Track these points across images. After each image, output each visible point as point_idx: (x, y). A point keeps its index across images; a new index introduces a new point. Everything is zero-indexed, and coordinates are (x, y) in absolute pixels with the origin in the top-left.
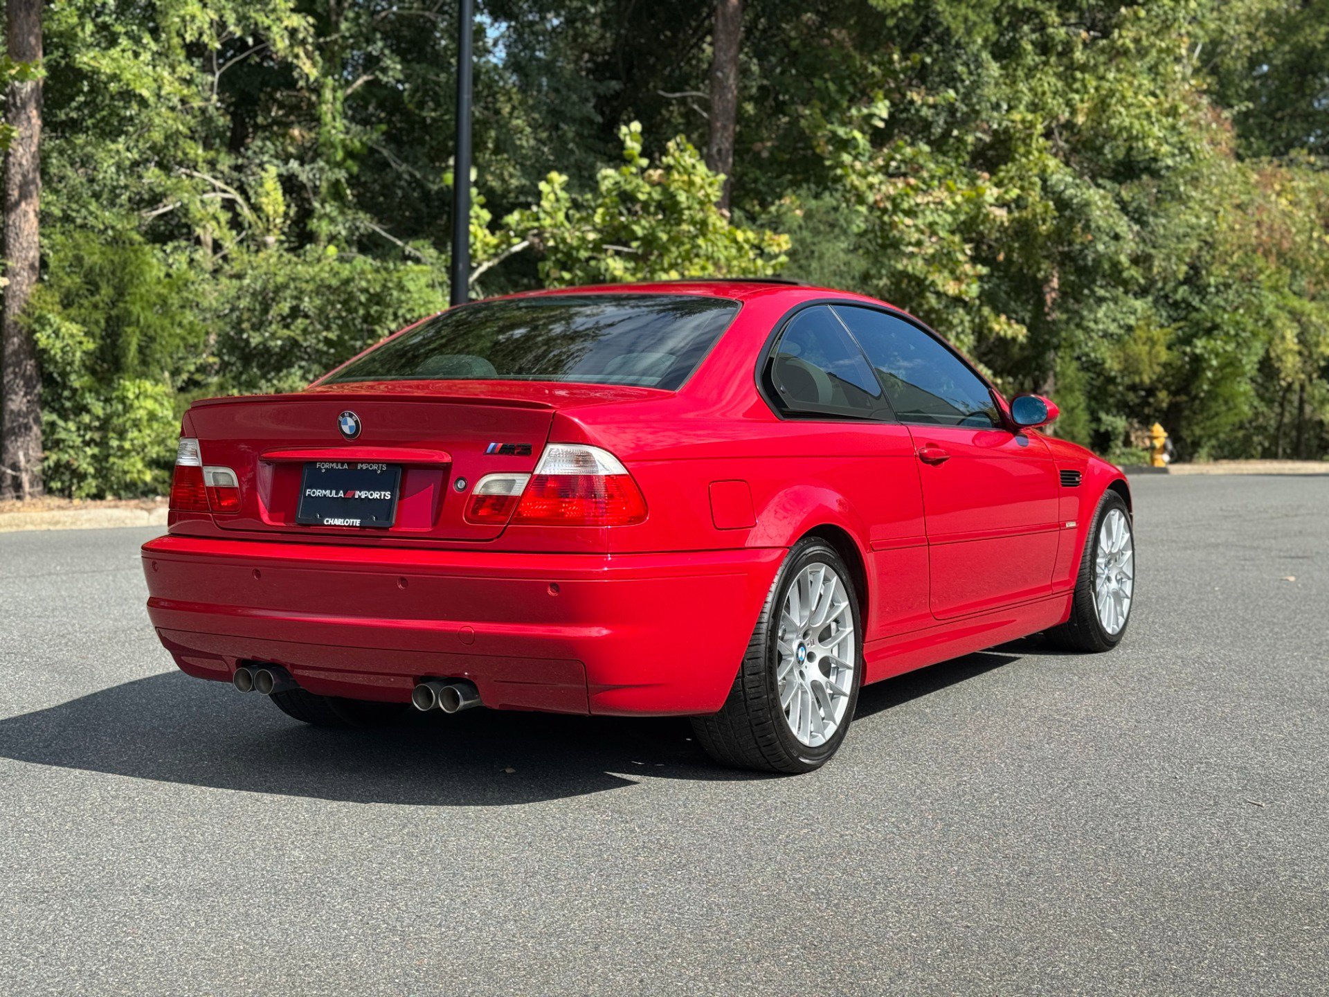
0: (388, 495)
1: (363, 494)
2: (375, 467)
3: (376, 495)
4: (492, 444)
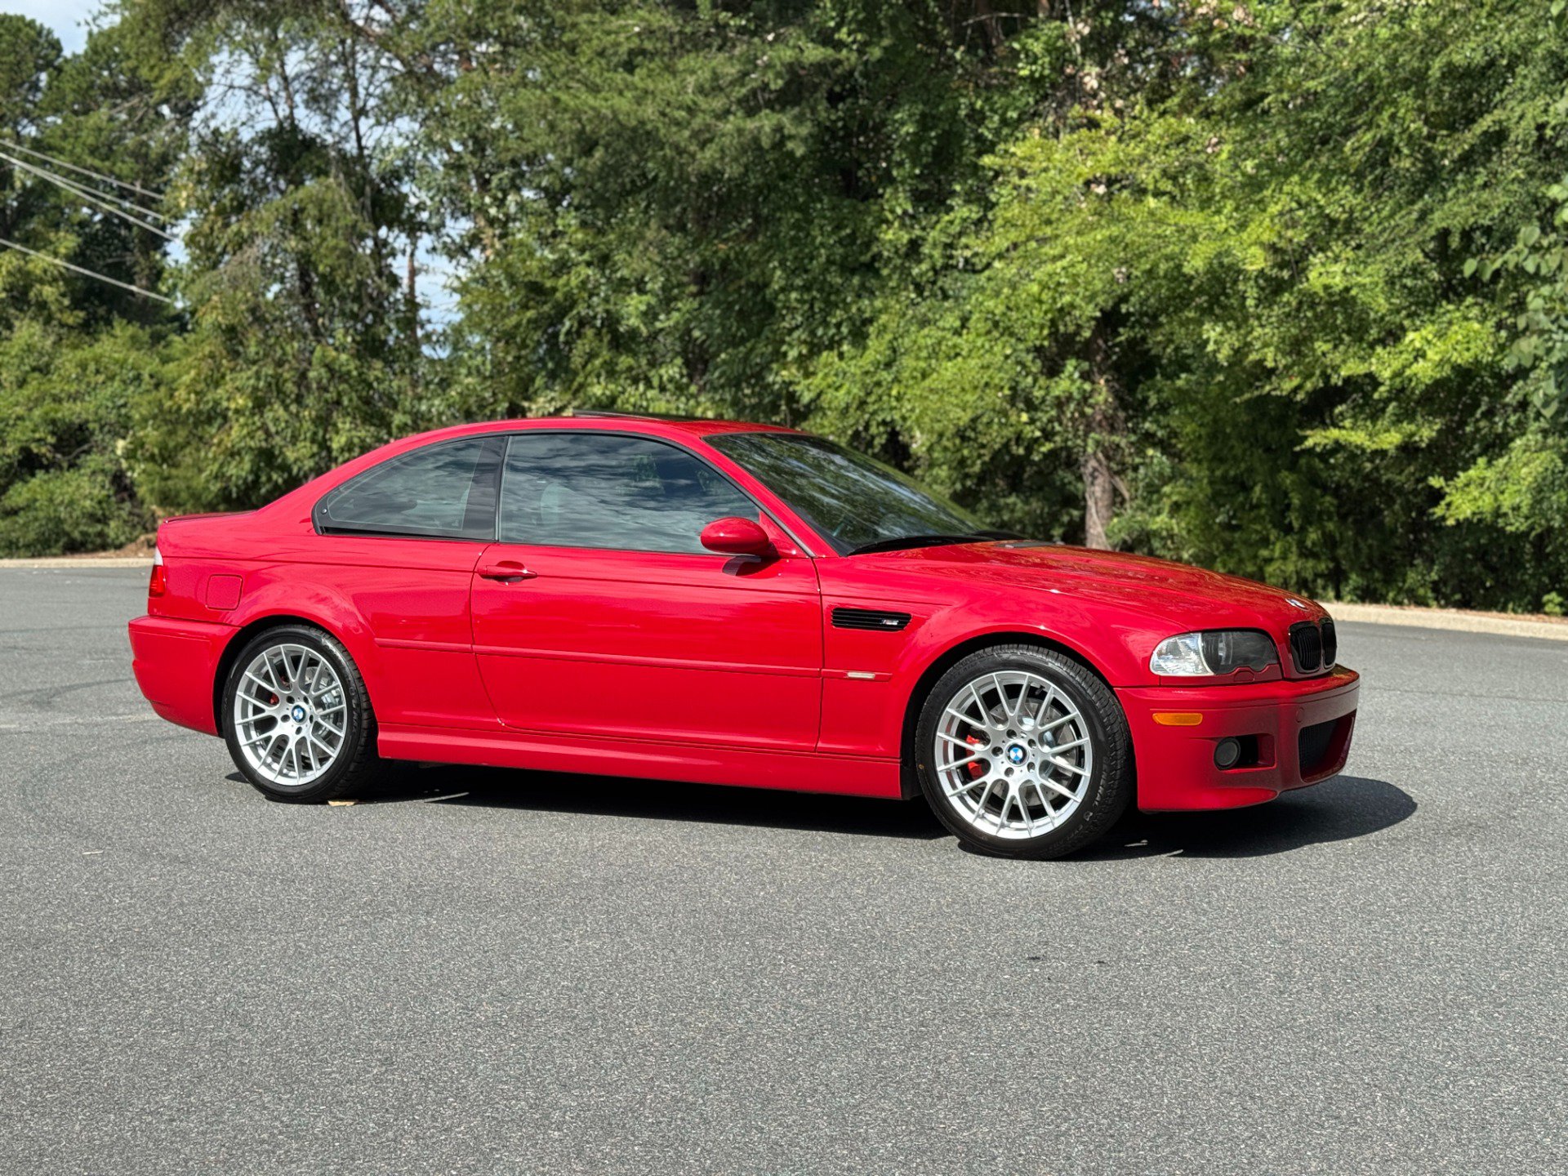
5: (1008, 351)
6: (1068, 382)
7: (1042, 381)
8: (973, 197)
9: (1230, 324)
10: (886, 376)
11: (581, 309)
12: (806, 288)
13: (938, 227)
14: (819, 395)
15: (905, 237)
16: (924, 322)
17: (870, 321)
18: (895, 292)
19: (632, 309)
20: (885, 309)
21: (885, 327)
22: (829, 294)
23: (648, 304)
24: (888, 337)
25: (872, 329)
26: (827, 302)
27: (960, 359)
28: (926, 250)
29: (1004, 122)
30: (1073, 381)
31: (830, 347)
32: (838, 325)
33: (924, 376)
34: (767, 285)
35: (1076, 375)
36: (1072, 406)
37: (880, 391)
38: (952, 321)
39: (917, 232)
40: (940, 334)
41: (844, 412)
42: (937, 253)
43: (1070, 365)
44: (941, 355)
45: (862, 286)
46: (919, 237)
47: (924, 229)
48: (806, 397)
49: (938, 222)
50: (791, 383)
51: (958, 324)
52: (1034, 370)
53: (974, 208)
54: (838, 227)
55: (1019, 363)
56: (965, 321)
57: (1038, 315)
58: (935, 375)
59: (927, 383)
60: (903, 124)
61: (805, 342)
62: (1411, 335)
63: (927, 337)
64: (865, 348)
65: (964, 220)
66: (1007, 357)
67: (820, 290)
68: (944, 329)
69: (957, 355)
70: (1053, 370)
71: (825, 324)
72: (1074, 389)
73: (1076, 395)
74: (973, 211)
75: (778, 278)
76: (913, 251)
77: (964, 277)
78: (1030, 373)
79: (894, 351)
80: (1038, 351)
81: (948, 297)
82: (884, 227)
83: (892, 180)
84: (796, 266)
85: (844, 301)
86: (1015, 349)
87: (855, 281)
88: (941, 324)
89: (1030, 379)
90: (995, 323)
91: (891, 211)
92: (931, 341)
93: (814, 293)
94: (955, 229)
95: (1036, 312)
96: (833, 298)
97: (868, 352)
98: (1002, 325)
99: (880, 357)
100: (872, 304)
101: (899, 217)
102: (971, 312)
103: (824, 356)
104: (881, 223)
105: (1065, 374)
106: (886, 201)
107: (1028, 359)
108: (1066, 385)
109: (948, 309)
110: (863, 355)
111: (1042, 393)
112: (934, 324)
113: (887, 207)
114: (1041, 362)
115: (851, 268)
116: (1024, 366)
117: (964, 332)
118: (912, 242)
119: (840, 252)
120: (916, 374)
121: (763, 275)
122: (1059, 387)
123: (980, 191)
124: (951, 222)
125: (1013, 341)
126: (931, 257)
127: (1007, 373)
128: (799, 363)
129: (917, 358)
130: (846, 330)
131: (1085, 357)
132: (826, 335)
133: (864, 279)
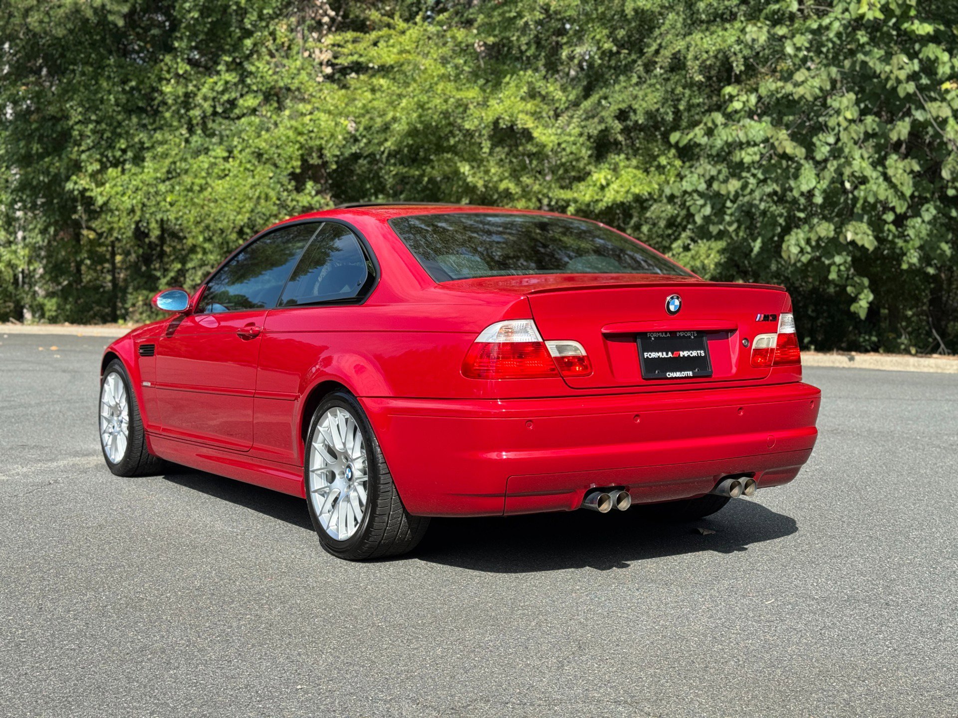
2: (689, 334)
3: (694, 353)
4: (759, 316)
5: (271, 175)
6: (310, 196)
7: (294, 195)
8: (234, 66)
9: (474, 164)
10: (162, 187)
12: (98, 122)
13: (206, 86)
14: (109, 199)
15: (181, 91)
16: (197, 153)
17: (148, 149)
18: (173, 129)
20: (165, 141)
21: (165, 155)
22: (115, 128)
24: (168, 161)
25: (148, 155)
26: (113, 132)
27: (228, 178)
28: (199, 99)
29: (261, 17)
30: (313, 197)
31: (115, 166)
32: (124, 151)
33: (202, 189)
34: (66, 118)
35: (313, 193)
37: (159, 198)
38: (220, 152)
39: (191, 88)
40: (213, 160)
41: (132, 211)
42: (207, 105)
43: (309, 185)
44: (214, 175)
45: (138, 124)
46: (192, 92)
47: (196, 86)
48: (100, 201)
49: (205, 82)
50: (85, 190)
51: (225, 154)
52: (290, 187)
53: (234, 74)
54: (124, 82)
55: (279, 182)
56: (230, 152)
57: (292, 150)
58: (209, 189)
59: (206, 194)
60: (189, 11)
61: (97, 160)
62: (595, 176)
63: (204, 161)
64: (143, 167)
65: (227, 82)
66: (271, 178)
67: (110, 125)
68: (215, 158)
69: (226, 175)
70: (299, 189)
71: (111, 147)
72: (313, 202)
73: (317, 206)
74: (232, 77)
75: (76, 116)
76: (187, 101)
77: (226, 122)
78: (287, 190)
79: (169, 172)
80: (293, 176)
81: (213, 135)
82: (164, 82)
83: (170, 49)
84: (92, 105)
85: (127, 133)
86: (275, 173)
87: (135, 120)
88: (212, 153)
89: (285, 193)
90: (259, 155)
91: (168, 72)
92: (206, 166)
93: (104, 126)
94: (220, 87)
95: (291, 149)
96: (119, 130)
97: (146, 170)
98: (265, 156)
99: (159, 175)
100: (151, 137)
101: (177, 75)
102: (236, 146)
103: (112, 172)
104: (160, 79)
105: (307, 191)
106: (166, 64)
107: (285, 180)
108: (309, 198)
109: (215, 144)
110: (143, 172)
111: (294, 203)
112: (206, 153)
113: (165, 68)
114: (293, 183)
115: (130, 110)
116: (282, 185)
117: (231, 160)
118: (187, 95)
119: (123, 98)
120: (196, 188)
121: (62, 110)
122: (304, 200)
123: (241, 64)
124: (216, 83)
125: (273, 168)
126: (200, 106)
127: (273, 189)
128: (93, 176)
129: (196, 176)
130: (130, 154)
131: (316, 180)
132: (114, 157)
133: (140, 119)
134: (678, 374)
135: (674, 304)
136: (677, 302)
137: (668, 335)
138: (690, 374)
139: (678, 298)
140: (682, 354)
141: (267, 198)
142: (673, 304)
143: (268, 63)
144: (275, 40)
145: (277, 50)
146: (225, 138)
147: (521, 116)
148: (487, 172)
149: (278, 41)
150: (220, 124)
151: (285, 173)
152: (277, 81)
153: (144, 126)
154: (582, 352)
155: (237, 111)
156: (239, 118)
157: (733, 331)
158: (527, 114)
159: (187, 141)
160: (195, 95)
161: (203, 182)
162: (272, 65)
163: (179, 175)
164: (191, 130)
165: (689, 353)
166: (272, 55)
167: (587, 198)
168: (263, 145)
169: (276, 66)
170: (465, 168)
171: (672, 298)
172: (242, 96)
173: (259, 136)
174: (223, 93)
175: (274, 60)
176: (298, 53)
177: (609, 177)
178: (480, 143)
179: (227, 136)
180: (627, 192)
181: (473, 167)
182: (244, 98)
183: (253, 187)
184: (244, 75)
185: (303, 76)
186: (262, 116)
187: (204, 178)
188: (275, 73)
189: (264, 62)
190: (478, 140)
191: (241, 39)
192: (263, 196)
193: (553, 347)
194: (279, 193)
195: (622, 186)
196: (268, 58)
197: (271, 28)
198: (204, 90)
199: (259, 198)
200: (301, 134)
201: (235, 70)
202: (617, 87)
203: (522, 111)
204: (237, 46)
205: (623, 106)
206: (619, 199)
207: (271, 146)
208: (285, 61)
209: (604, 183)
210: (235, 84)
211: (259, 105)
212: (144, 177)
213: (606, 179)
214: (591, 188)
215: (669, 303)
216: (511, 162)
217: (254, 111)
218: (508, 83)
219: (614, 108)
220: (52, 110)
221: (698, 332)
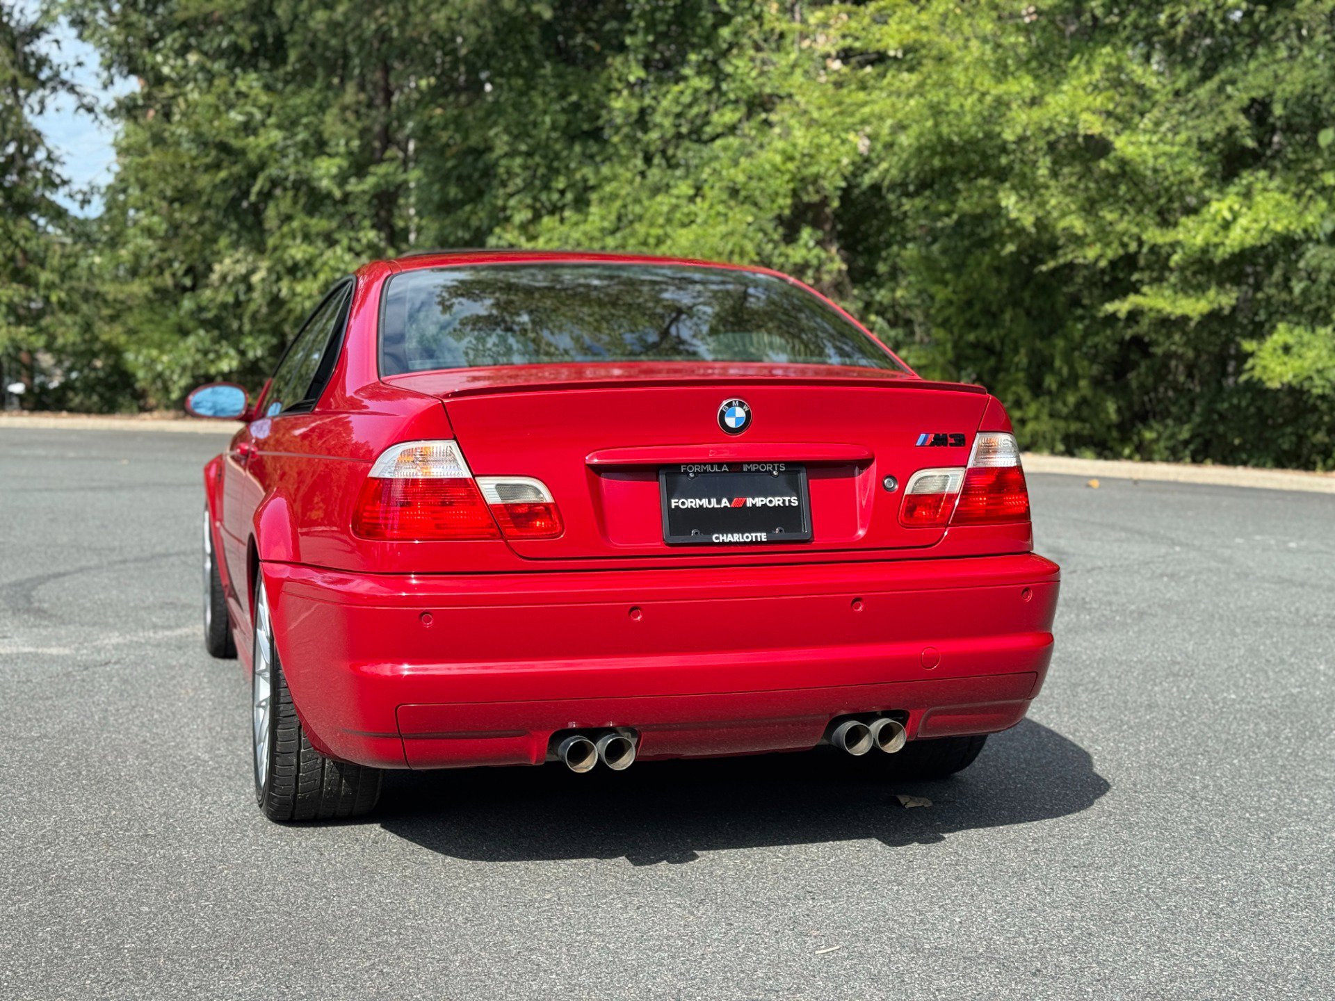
0: (794, 499)
1: (759, 502)
2: (767, 468)
3: (777, 501)
4: (923, 436)
5: (750, 219)
6: (806, 248)
7: (783, 248)
8: (706, 67)
9: (1024, 193)
10: (610, 242)
11: (273, 171)
12: (529, 154)
13: (670, 97)
15: (635, 106)
16: (656, 190)
17: (593, 188)
18: (624, 161)
19: (325, 171)
20: (615, 177)
22: (552, 161)
23: (340, 167)
24: (618, 203)
25: (594, 196)
26: (550, 168)
27: (694, 226)
28: (658, 118)
30: (809, 250)
31: (552, 213)
32: (562, 192)
33: (659, 242)
34: (490, 149)
35: (811, 244)
36: (810, 273)
38: (685, 189)
39: (647, 101)
40: (674, 201)
42: (667, 122)
43: (806, 234)
44: (676, 222)
45: (583, 154)
46: (649, 106)
47: (655, 98)
49: (668, 92)
51: (691, 192)
52: (776, 236)
53: (706, 79)
54: (563, 96)
55: (761, 230)
56: (698, 189)
57: (781, 184)
58: (669, 242)
59: (664, 248)
61: (528, 206)
62: (1214, 207)
63: (663, 203)
64: (587, 214)
65: (696, 90)
66: (749, 224)
67: (544, 157)
68: (678, 197)
69: (692, 222)
70: (791, 237)
71: (547, 187)
72: (810, 257)
73: (815, 262)
74: (705, 83)
75: (501, 144)
76: (642, 120)
77: (696, 146)
78: (771, 240)
79: (619, 218)
80: (780, 219)
81: (677, 166)
82: (613, 95)
83: (622, 48)
84: (520, 132)
85: (567, 167)
86: (756, 218)
87: (577, 148)
88: (675, 192)
89: (770, 246)
90: (734, 192)
91: (620, 80)
92: (665, 209)
93: (537, 159)
94: (686, 99)
95: (779, 182)
96: (556, 164)
97: (591, 218)
98: (743, 193)
99: (606, 224)
100: (597, 172)
101: (630, 86)
102: (706, 181)
103: (547, 221)
104: (609, 91)
105: (801, 242)
106: (616, 70)
107: (769, 227)
108: (803, 252)
109: (680, 178)
110: (585, 221)
111: (782, 259)
112: (667, 192)
113: (615, 75)
114: (781, 230)
115: (571, 135)
116: (766, 234)
117: (698, 200)
118: (643, 112)
119: (562, 119)
120: (652, 241)
121: (486, 140)
122: (797, 254)
123: (714, 63)
124: (682, 92)
125: (754, 210)
126: (661, 126)
127: (752, 240)
128: (523, 227)
129: (652, 225)
130: (569, 196)
131: (816, 224)
132: (550, 200)
133: (585, 147)
134: (736, 538)
135: (735, 416)
136: (740, 413)
137: (725, 468)
138: (763, 537)
139: (741, 405)
140: (750, 502)
141: (742, 253)
142: (733, 415)
143: (752, 59)
144: (761, 25)
145: (766, 40)
146: (692, 170)
147: (1085, 116)
148: (1042, 204)
149: (767, 27)
150: (687, 150)
151: (771, 215)
152: (763, 85)
153: (592, 157)
154: (547, 497)
155: (708, 129)
156: (713, 139)
157: (864, 464)
158: (1094, 113)
159: (643, 174)
160: (654, 110)
161: (660, 232)
162: (758, 63)
163: (631, 222)
164: (648, 159)
165: (766, 501)
166: (758, 48)
167: (1199, 241)
168: (741, 178)
169: (764, 62)
170: (1009, 201)
171: (730, 405)
172: (717, 108)
173: (736, 163)
174: (690, 105)
175: (760, 55)
176: (793, 43)
177: (1236, 207)
178: (1036, 162)
179: (696, 167)
180: (1265, 229)
181: (1022, 198)
182: (721, 111)
183: (725, 237)
184: (719, 77)
185: (798, 77)
186: (744, 136)
187: (662, 226)
188: (762, 73)
189: (746, 58)
190: (1033, 157)
191: (715, 27)
192: (737, 250)
193: (490, 488)
194: (759, 246)
195: (1256, 221)
196: (751, 52)
197: (757, 9)
198: (665, 103)
199: (732, 253)
200: (791, 158)
201: (709, 72)
202: (1253, 65)
203: (1088, 109)
204: (710, 39)
205: (1259, 94)
206: (1249, 241)
207: (750, 178)
208: (775, 57)
209: (1228, 216)
210: (709, 93)
211: (740, 121)
212: (587, 227)
213: (1231, 209)
214: (1207, 225)
215: (723, 413)
216: (1087, 189)
217: (732, 129)
218: (1075, 68)
219: (1243, 98)
220: (474, 140)
221: (787, 464)
